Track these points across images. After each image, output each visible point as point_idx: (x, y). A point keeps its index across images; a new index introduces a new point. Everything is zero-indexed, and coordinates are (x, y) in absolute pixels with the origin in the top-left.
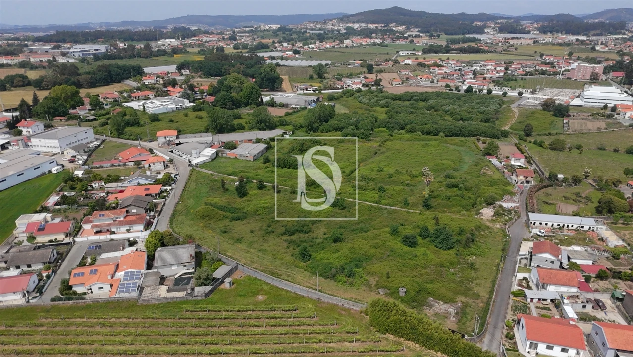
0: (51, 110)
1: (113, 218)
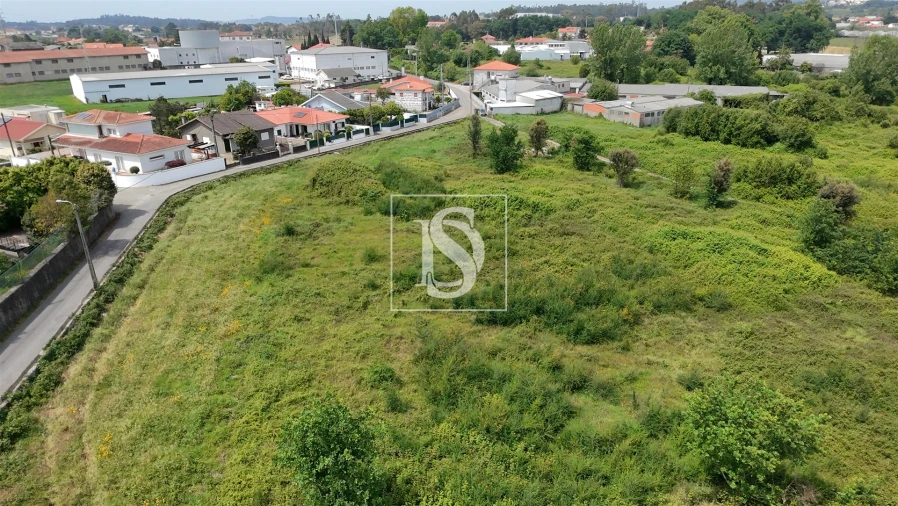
0: (372, 38)
1: (100, 127)
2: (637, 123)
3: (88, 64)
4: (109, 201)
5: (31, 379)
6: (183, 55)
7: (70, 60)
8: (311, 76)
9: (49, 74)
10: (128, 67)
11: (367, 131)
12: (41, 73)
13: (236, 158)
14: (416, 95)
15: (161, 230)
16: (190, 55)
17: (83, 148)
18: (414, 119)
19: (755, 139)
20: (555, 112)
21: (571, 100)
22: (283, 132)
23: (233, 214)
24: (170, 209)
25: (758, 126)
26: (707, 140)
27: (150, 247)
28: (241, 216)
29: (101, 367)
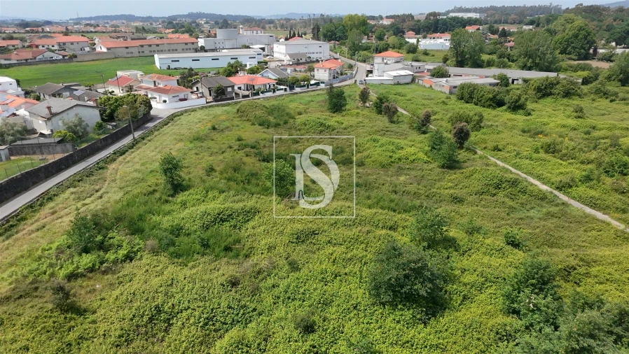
0: (329, 34)
1: (155, 82)
2: (448, 92)
3: (166, 48)
4: (149, 112)
5: (107, 158)
6: (217, 43)
7: (158, 45)
8: (282, 57)
9: (147, 53)
10: (187, 49)
11: (285, 90)
12: (143, 52)
13: (213, 99)
14: (325, 71)
15: (166, 125)
16: (221, 43)
17: (148, 91)
18: (317, 84)
19: (488, 103)
20: (408, 84)
21: (418, 77)
22: (243, 88)
23: (197, 121)
24: (172, 118)
25: (491, 96)
26: (467, 102)
27: (158, 130)
28: (199, 122)
29: (128, 159)
